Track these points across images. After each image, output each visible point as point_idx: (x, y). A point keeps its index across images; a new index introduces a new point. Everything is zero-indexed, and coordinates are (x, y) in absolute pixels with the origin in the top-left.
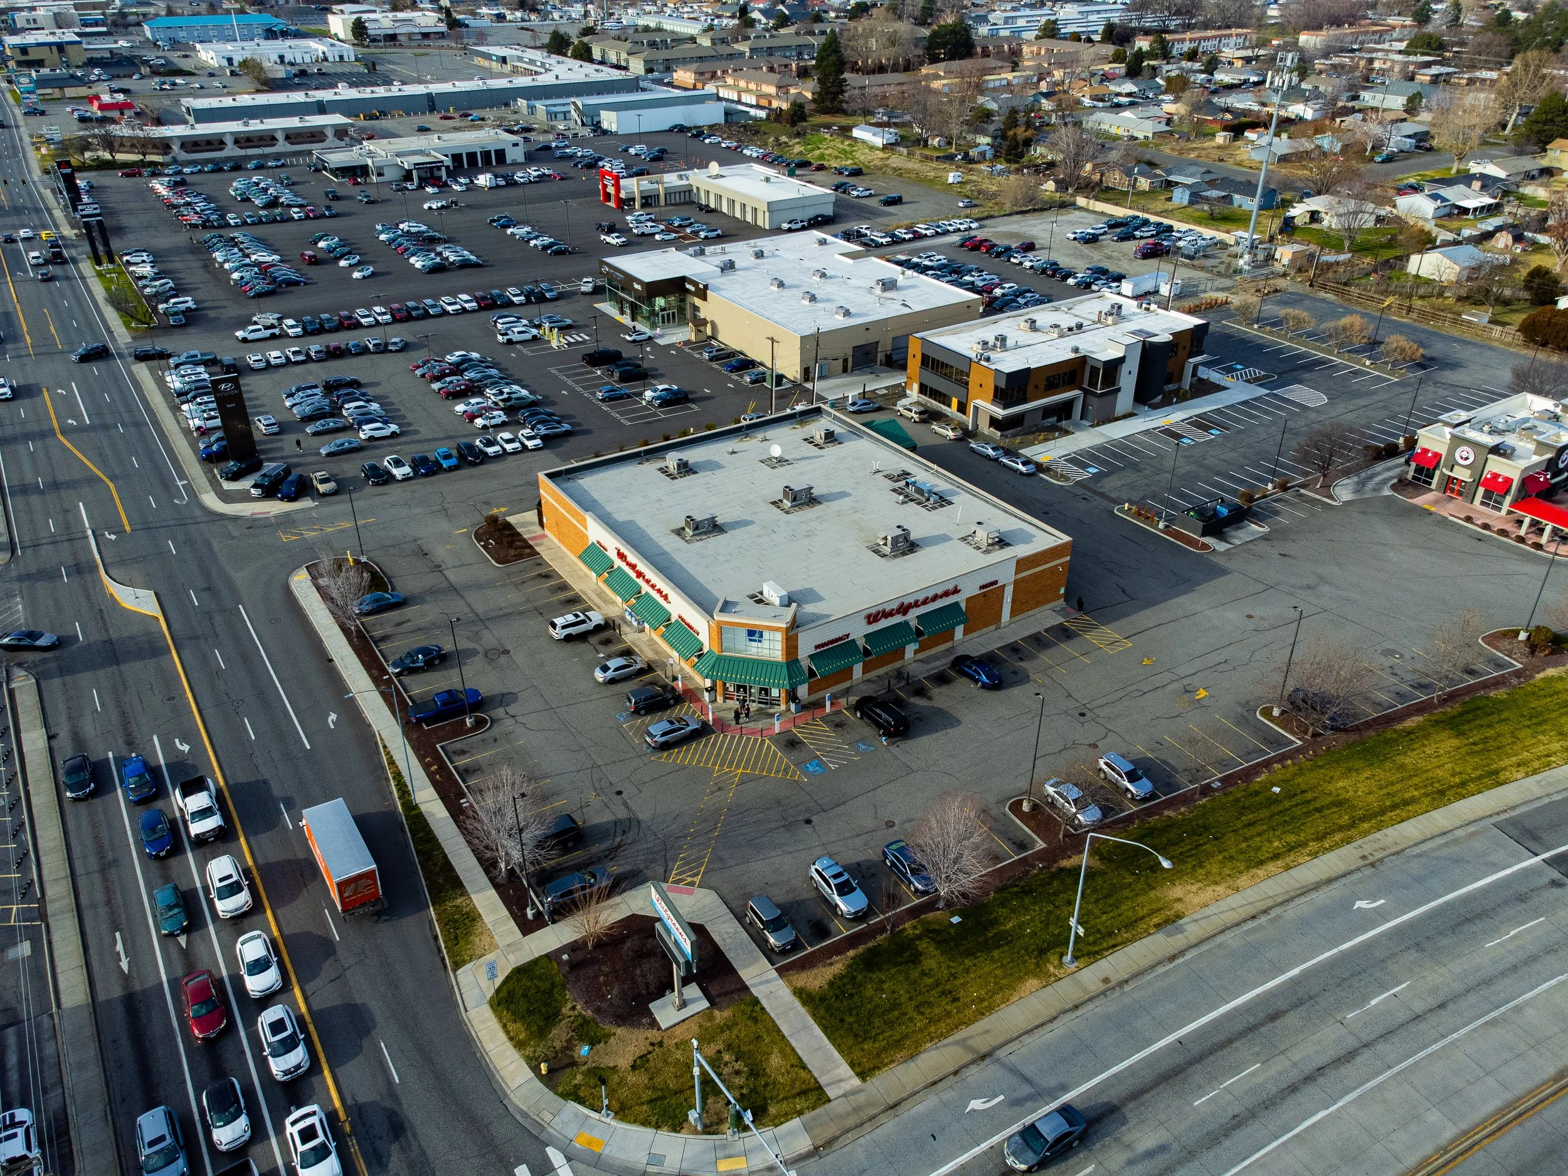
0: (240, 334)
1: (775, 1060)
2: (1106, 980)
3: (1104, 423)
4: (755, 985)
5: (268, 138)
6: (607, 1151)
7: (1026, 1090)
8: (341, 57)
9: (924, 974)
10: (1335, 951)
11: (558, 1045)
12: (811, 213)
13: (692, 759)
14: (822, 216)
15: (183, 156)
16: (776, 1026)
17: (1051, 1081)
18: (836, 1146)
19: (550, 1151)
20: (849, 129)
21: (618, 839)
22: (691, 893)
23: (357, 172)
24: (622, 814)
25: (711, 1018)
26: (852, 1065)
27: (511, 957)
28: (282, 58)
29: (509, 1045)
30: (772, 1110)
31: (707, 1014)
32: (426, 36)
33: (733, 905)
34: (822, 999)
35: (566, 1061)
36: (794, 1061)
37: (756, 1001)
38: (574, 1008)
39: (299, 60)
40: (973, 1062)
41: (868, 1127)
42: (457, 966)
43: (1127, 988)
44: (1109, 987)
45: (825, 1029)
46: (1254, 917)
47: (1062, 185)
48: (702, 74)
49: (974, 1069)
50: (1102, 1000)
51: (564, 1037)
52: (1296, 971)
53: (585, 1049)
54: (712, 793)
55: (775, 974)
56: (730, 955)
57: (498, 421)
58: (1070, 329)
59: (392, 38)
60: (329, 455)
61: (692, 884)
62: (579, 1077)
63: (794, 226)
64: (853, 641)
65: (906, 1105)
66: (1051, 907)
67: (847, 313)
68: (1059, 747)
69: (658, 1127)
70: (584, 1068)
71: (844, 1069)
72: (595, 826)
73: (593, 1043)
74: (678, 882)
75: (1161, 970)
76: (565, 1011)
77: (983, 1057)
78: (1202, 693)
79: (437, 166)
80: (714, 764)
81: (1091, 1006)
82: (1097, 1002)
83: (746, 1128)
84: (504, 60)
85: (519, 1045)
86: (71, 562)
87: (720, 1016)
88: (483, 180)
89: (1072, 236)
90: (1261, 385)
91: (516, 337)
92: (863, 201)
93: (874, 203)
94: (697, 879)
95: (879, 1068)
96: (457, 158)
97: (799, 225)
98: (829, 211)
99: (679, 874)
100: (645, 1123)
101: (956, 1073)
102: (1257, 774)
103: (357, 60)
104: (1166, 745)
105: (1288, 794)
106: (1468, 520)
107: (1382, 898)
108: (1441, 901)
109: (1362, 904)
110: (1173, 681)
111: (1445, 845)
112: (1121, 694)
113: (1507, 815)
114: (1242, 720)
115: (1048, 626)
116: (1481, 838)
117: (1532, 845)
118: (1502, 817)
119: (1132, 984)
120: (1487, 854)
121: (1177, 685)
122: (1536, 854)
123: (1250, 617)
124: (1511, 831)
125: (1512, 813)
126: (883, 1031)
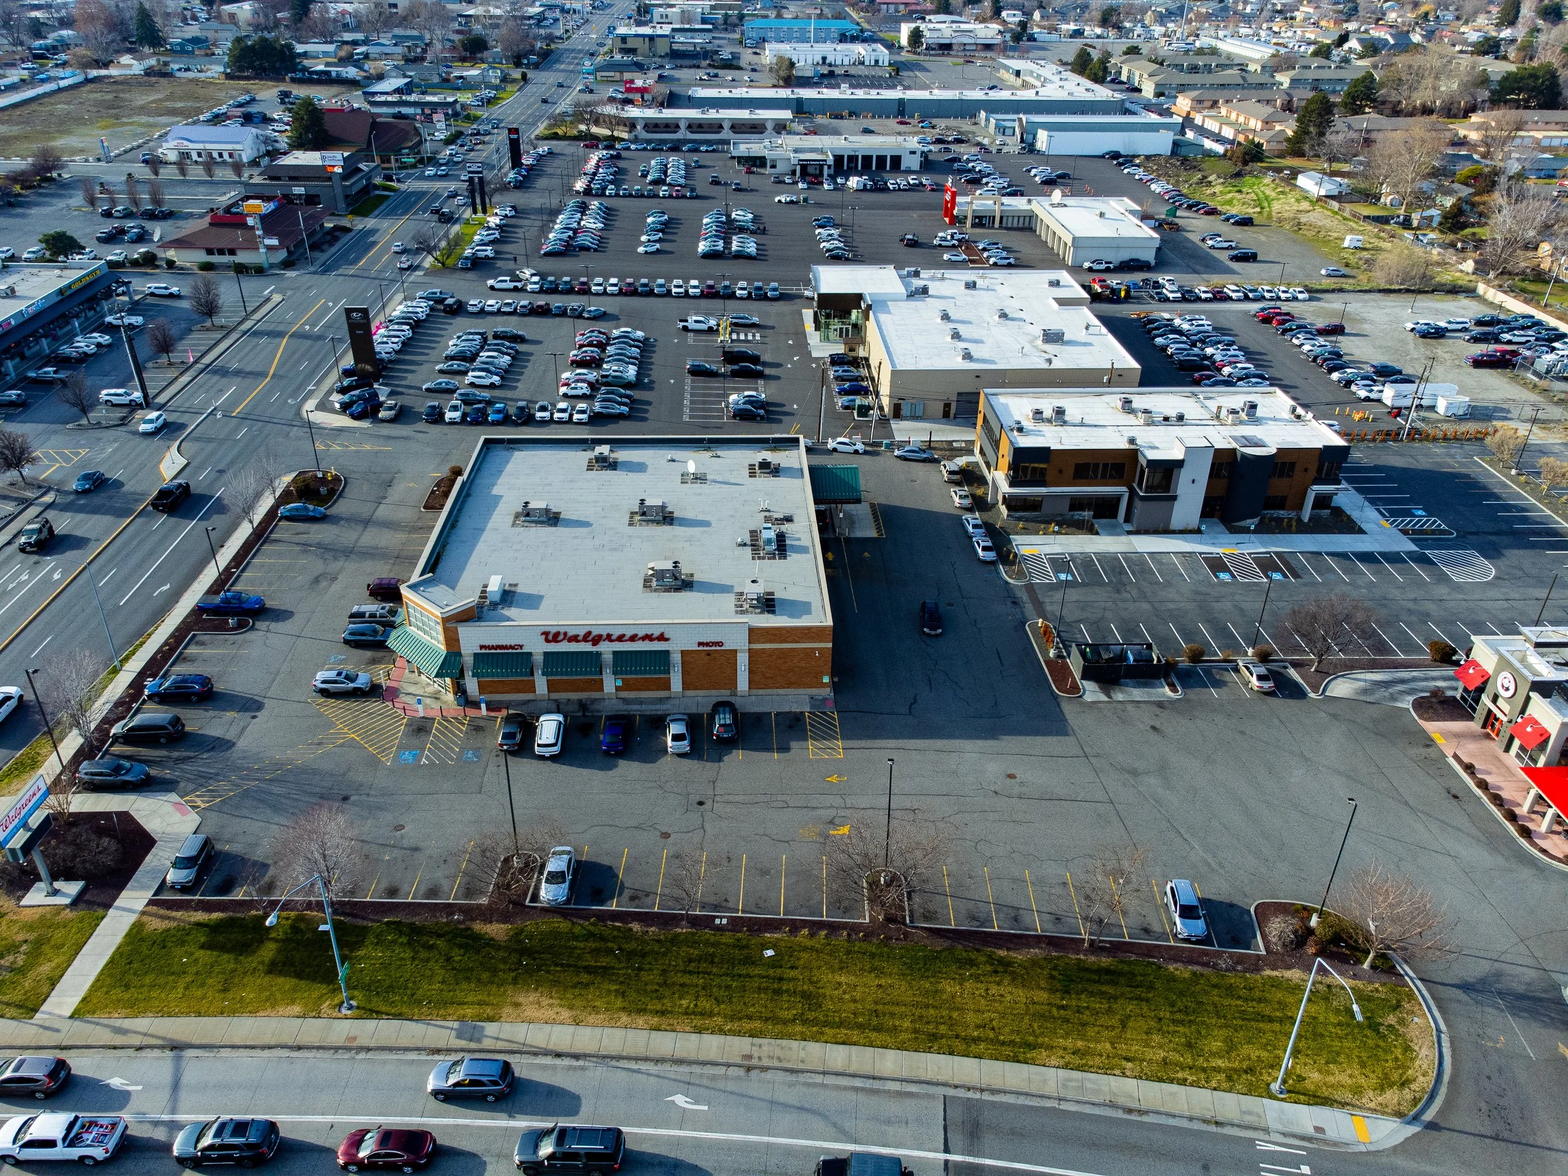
0: (490, 282)
1: (46, 969)
2: (353, 1039)
3: (1147, 532)
4: (119, 906)
5: (717, 126)
7: (162, 1095)
8: (877, 61)
12: (1125, 255)
13: (335, 712)
14: (1138, 260)
15: (644, 135)
20: (1295, 173)
22: (185, 814)
23: (755, 163)
24: (230, 735)
25: (58, 913)
26: (83, 1000)
28: (824, 59)
31: (60, 908)
32: (988, 47)
37: (101, 917)
39: (839, 62)
40: (162, 1047)
43: (362, 1056)
44: (348, 1046)
46: (559, 1055)
47: (1482, 268)
48: (1200, 102)
54: (310, 745)
55: (142, 904)
57: (579, 392)
58: (1166, 419)
59: (945, 48)
60: (428, 390)
63: (1096, 267)
64: (530, 654)
67: (967, 357)
68: (632, 824)
71: (73, 1002)
74: (190, 802)
75: (411, 1056)
78: (844, 831)
79: (820, 165)
80: (343, 722)
81: (312, 1053)
82: (321, 1053)
84: (1018, 73)
87: (68, 914)
88: (854, 182)
89: (1410, 326)
90: (1413, 540)
91: (691, 325)
92: (1212, 252)
93: (1224, 256)
94: (205, 806)
95: (93, 1013)
96: (839, 159)
97: (1103, 266)
98: (1149, 256)
99: (200, 796)
101: (137, 1049)
102: (776, 930)
103: (890, 64)
104: (734, 863)
105: (773, 963)
106: (1469, 768)
107: (709, 1104)
108: (766, 1139)
109: (680, 1100)
110: (832, 807)
111: (857, 1089)
112: (763, 798)
113: (977, 1096)
114: (843, 873)
115: (786, 709)
116: (910, 1103)
117: (955, 1139)
118: (970, 1095)
119: (370, 1055)
120: (888, 1122)
121: (832, 813)
122: (947, 1150)
123: (1011, 776)
124: (956, 1114)
125: (986, 1097)
126: (142, 986)
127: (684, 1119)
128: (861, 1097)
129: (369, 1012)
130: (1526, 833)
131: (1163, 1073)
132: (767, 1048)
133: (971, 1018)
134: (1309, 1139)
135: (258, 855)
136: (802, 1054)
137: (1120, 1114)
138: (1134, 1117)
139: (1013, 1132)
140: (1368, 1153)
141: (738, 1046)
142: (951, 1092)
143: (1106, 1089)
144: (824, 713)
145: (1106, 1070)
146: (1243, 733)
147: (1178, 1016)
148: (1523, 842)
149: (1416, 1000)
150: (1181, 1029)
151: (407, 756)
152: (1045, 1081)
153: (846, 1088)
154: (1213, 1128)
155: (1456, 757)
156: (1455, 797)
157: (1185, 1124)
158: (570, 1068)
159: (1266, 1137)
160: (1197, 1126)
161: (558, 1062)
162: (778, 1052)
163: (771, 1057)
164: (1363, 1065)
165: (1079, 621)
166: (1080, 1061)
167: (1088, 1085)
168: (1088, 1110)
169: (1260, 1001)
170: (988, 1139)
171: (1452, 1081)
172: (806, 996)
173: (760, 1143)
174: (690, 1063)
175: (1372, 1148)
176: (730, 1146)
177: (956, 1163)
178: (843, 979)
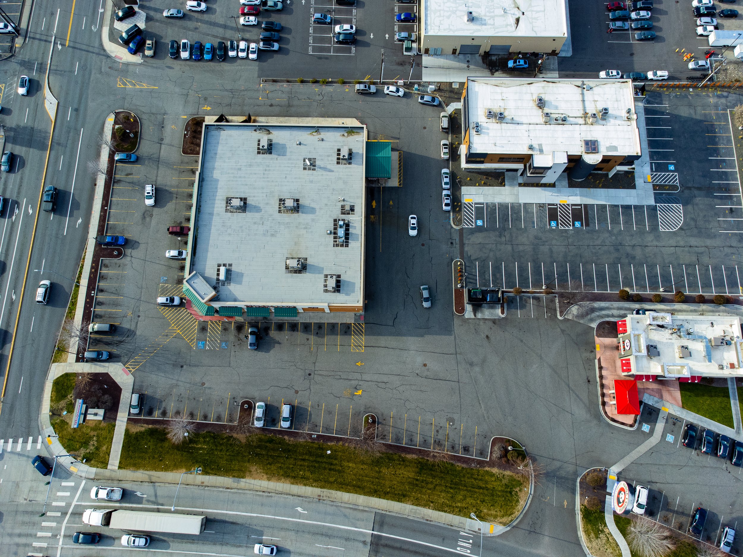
1: (104, 448)
2: (203, 483)
3: (528, 185)
4: (119, 420)
6: (51, 446)
7: (153, 499)
9: (161, 447)
10: (273, 517)
11: (60, 407)
13: (169, 316)
16: (113, 437)
17: (160, 501)
18: (99, 481)
19: (40, 437)
21: (124, 338)
22: (127, 375)
24: (133, 328)
25: (100, 424)
26: (120, 462)
27: (68, 368)
29: (50, 399)
30: (92, 462)
31: (100, 421)
33: (135, 387)
34: (130, 437)
35: (59, 413)
36: (108, 452)
37: (114, 426)
38: (71, 397)
40: (148, 482)
41: (110, 481)
42: (54, 362)
43: (206, 488)
44: (202, 485)
45: (123, 446)
46: (264, 492)
49: (147, 484)
50: (197, 487)
51: (63, 405)
52: (255, 515)
53: (65, 413)
54: (164, 336)
55: (126, 420)
56: (120, 405)
61: (130, 371)
62: (58, 421)
65: (123, 482)
66: (214, 448)
67: (472, 19)
68: (285, 385)
69: (65, 448)
70: (61, 418)
71: (117, 463)
72: (122, 328)
73: (68, 412)
74: (127, 368)
75: (221, 489)
76: (69, 397)
77: (151, 482)
78: (360, 392)
80: (173, 323)
81: (192, 487)
82: (195, 487)
83: (83, 463)
85: (52, 400)
86: (40, 62)
87: (103, 424)
94: (133, 370)
95: (124, 468)
99: (130, 365)
100: (63, 445)
101: (141, 482)
102: (332, 441)
104: (320, 408)
105: (329, 456)
106: (601, 368)
107: (307, 511)
108: (323, 524)
109: (299, 509)
110: (357, 379)
111: (350, 508)
112: (333, 373)
113: (385, 513)
114: (357, 414)
115: (345, 322)
116: (365, 514)
117: (376, 527)
118: (383, 512)
119: (209, 488)
120: (358, 520)
121: (356, 382)
122: (373, 530)
123: (425, 365)
124: (378, 518)
125: (388, 513)
126: (135, 458)
127: (300, 516)
128: (351, 511)
129: (205, 472)
130: (604, 404)
131: (441, 508)
132: (326, 492)
133: (387, 483)
134: (475, 532)
135: (158, 396)
136: (336, 496)
137: (425, 521)
138: (428, 522)
139: (393, 525)
140: (491, 537)
141: (317, 491)
142: (377, 511)
143: (422, 513)
144: (359, 324)
145: (425, 506)
146: (522, 341)
147: (453, 486)
148: (601, 407)
149: (529, 482)
150: (452, 491)
151: (200, 344)
152: (405, 509)
153: (347, 508)
154: (450, 527)
155: (599, 360)
156: (589, 381)
157: (442, 525)
158: (267, 496)
159: (463, 530)
160: (445, 526)
161: (264, 494)
162: (328, 495)
163: (326, 496)
164: (501, 507)
165: (476, 260)
166: (417, 502)
167: (418, 511)
168: (416, 519)
169: (481, 480)
170: (385, 527)
171: (526, 513)
172: (339, 472)
173: (321, 525)
174: (302, 497)
175: (492, 535)
176: (313, 525)
177: (375, 535)
178: (351, 465)
